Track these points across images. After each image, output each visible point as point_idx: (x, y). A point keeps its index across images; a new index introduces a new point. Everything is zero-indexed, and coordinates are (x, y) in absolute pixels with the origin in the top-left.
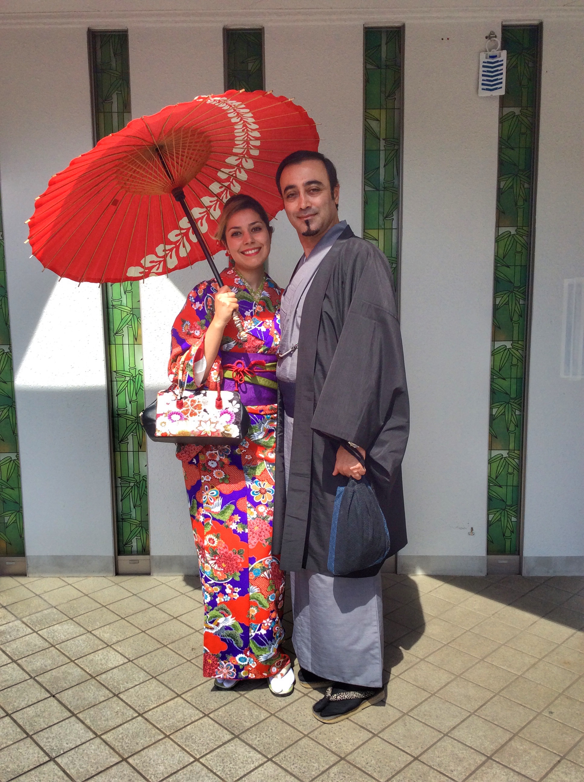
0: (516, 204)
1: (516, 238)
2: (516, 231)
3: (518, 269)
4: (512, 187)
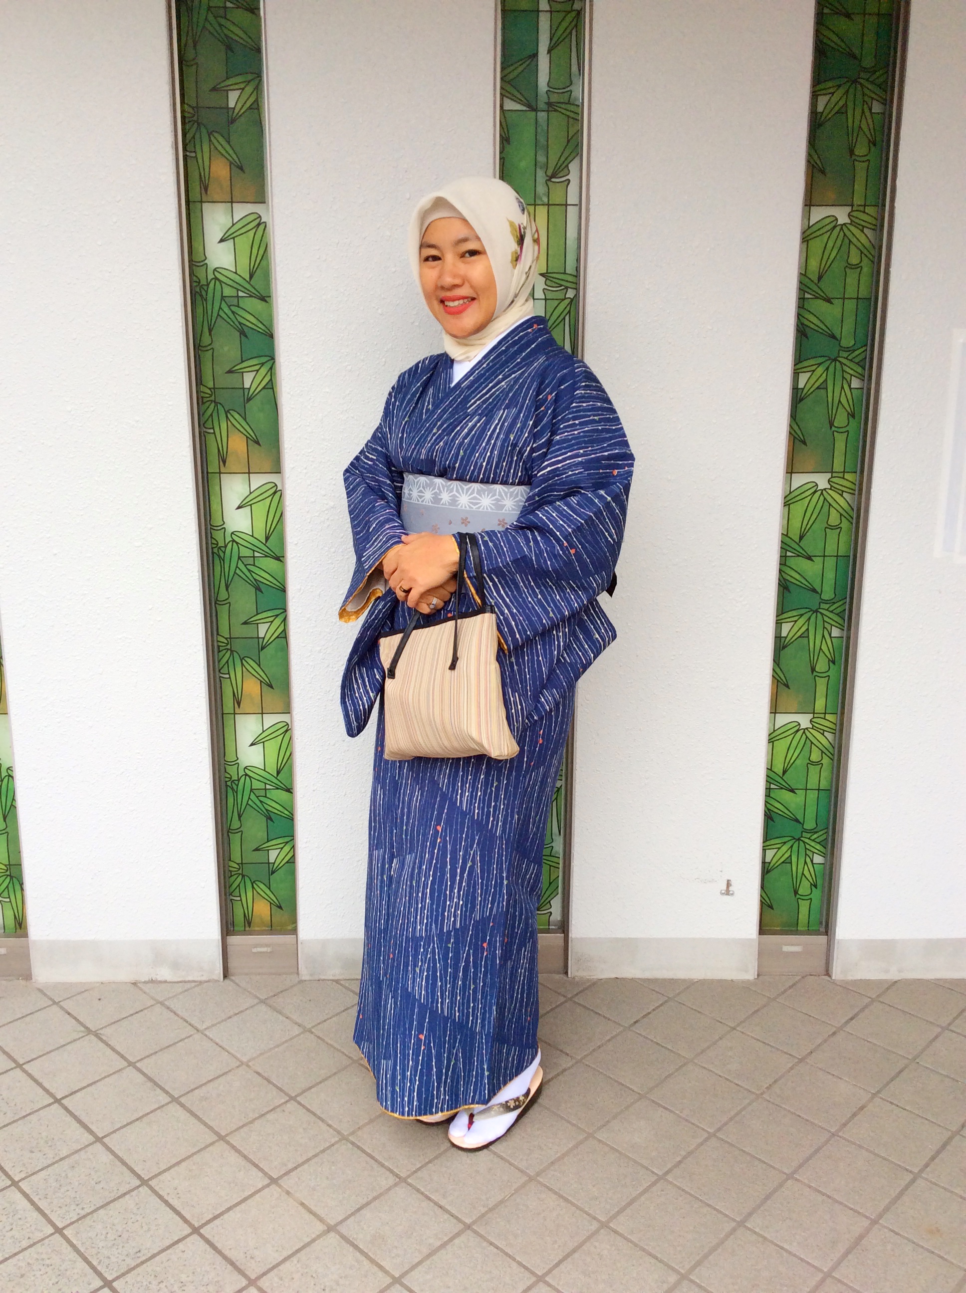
0: (852, 152)
1: (848, 233)
2: (849, 215)
3: (851, 305)
4: (842, 112)
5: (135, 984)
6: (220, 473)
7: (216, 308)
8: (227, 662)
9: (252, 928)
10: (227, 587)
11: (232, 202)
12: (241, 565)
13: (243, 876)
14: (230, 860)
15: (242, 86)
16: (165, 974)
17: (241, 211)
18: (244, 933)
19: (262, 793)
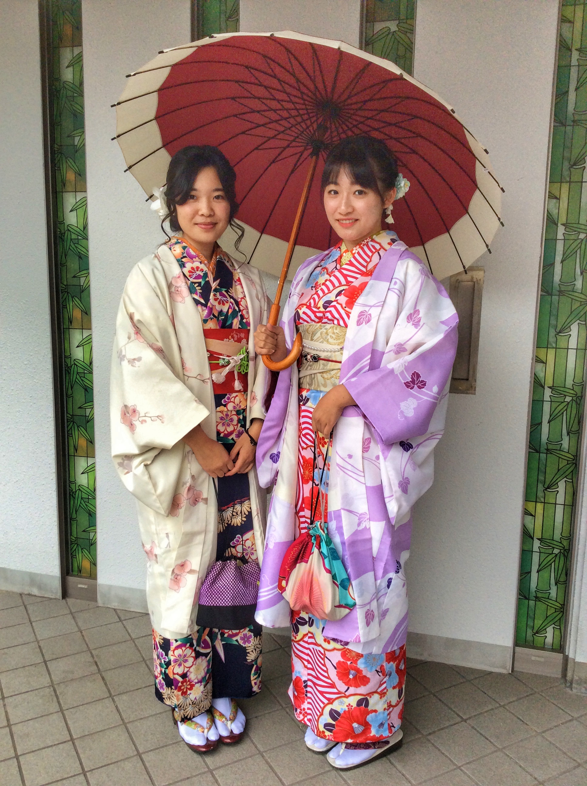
5: (21, 594)
6: (69, 328)
7: (68, 244)
8: (71, 428)
9: (81, 574)
10: (72, 388)
11: (76, 192)
12: (78, 376)
13: (78, 545)
14: (71, 535)
15: (80, 134)
16: (35, 591)
17: (80, 196)
18: (77, 576)
19: (87, 500)
